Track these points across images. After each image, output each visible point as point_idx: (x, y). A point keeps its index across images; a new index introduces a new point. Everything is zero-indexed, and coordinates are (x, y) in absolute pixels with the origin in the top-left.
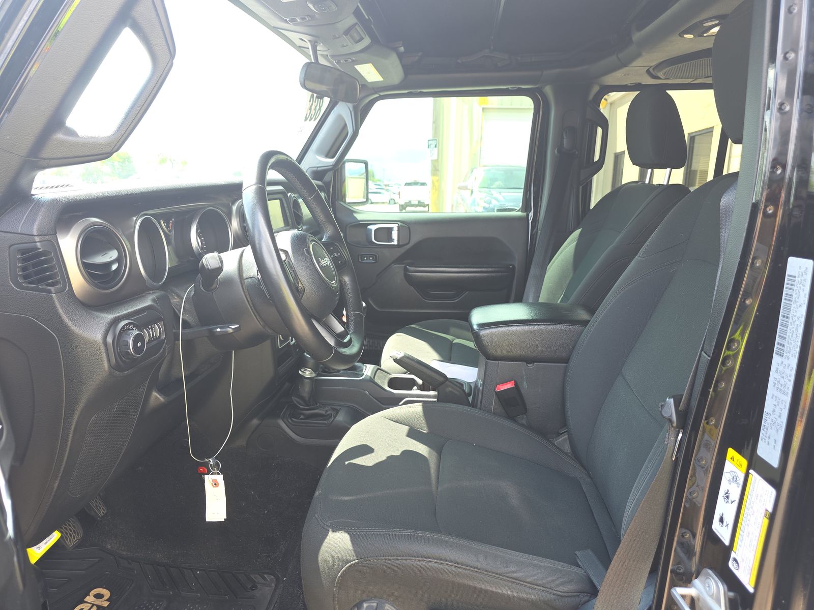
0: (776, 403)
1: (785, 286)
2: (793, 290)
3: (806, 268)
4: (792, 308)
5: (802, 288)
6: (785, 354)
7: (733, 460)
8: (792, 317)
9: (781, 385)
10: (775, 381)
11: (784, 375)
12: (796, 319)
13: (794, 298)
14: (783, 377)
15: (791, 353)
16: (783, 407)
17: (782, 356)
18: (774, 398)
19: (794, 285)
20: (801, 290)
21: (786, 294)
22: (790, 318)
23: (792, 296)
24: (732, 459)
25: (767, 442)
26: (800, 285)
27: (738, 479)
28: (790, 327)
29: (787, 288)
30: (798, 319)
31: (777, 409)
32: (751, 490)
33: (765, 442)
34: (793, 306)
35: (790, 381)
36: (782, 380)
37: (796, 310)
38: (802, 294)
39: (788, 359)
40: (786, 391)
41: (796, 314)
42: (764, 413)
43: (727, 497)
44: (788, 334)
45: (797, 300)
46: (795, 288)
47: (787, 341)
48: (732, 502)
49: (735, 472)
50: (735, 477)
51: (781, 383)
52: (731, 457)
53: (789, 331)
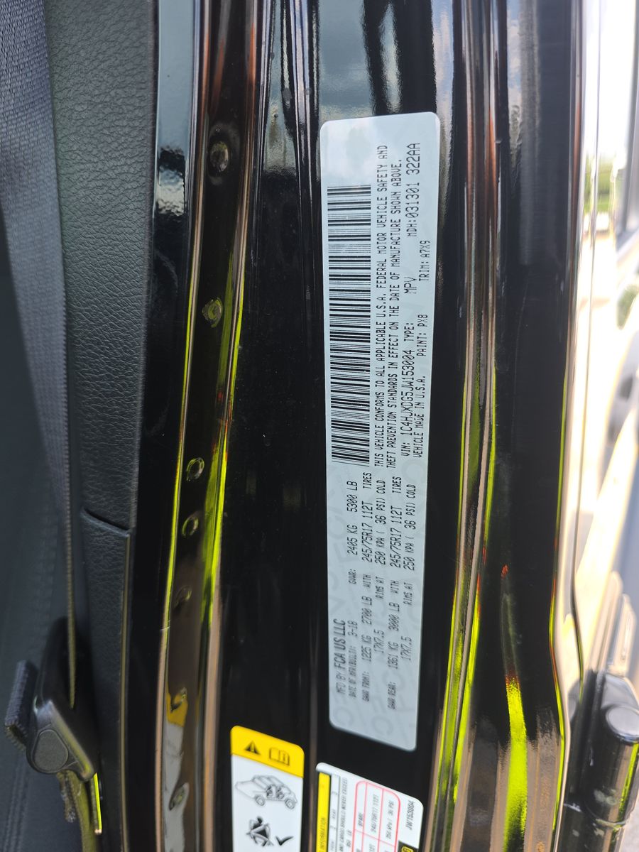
0: (372, 592)
1: (326, 230)
2: (367, 238)
3: (413, 149)
4: (374, 303)
5: (404, 226)
6: (373, 450)
7: (256, 752)
8: (381, 332)
9: (380, 541)
10: (351, 536)
11: (386, 512)
12: (400, 333)
13: (374, 265)
14: (381, 520)
15: (398, 445)
16: (399, 599)
17: (366, 459)
18: (359, 580)
19: (367, 222)
20: (403, 233)
21: (332, 259)
22: (373, 336)
23: (367, 259)
24: (249, 749)
25: (359, 694)
26: (396, 217)
27: (284, 790)
28: (375, 364)
29: (332, 238)
30: (408, 332)
31: (377, 607)
32: (334, 806)
33: (353, 695)
34: (375, 294)
35: (411, 525)
36: (378, 527)
37: (394, 304)
38: (409, 246)
39: (391, 463)
40: (404, 554)
41: (393, 319)
42: (331, 625)
43: (263, 833)
44: (373, 389)
45: (389, 268)
46: (374, 230)
47: (373, 412)
48: (281, 843)
49: (269, 778)
50: (274, 789)
51: (375, 535)
52: (246, 745)
53: (373, 377)
